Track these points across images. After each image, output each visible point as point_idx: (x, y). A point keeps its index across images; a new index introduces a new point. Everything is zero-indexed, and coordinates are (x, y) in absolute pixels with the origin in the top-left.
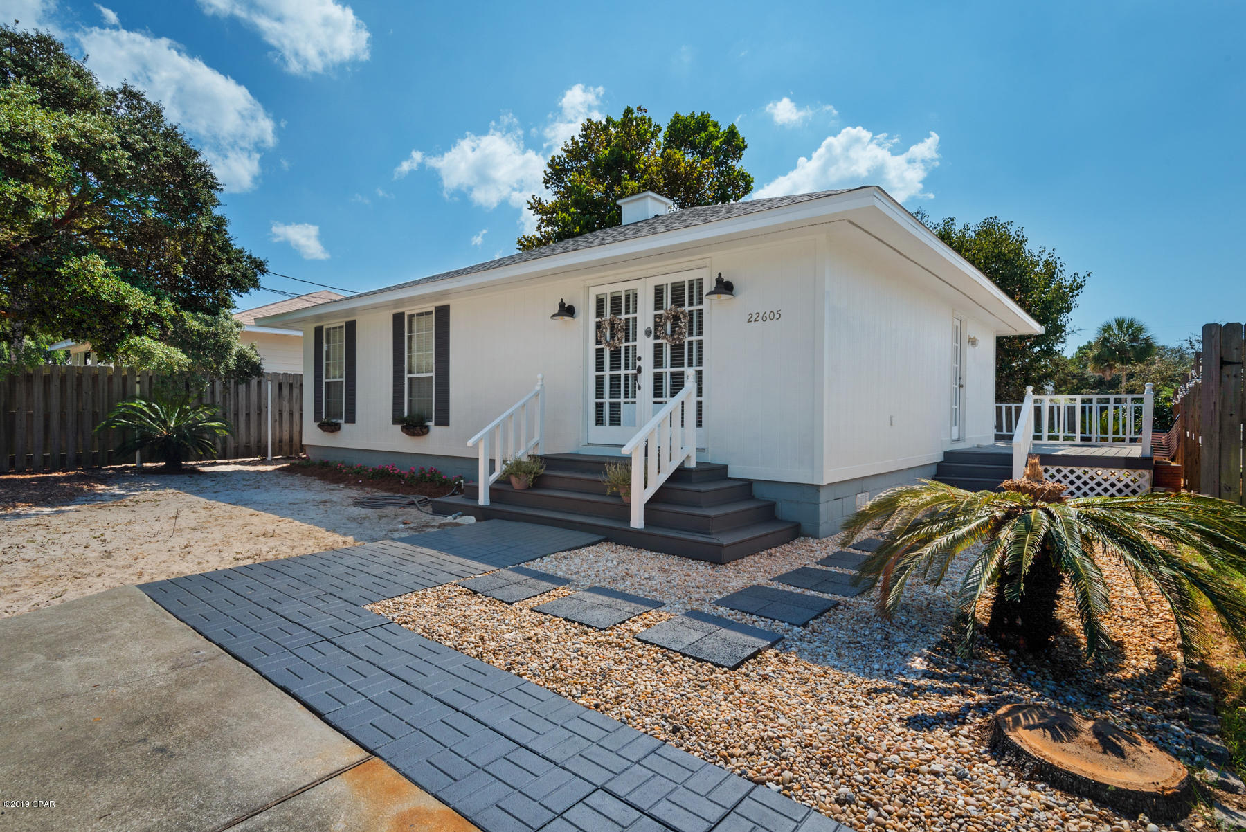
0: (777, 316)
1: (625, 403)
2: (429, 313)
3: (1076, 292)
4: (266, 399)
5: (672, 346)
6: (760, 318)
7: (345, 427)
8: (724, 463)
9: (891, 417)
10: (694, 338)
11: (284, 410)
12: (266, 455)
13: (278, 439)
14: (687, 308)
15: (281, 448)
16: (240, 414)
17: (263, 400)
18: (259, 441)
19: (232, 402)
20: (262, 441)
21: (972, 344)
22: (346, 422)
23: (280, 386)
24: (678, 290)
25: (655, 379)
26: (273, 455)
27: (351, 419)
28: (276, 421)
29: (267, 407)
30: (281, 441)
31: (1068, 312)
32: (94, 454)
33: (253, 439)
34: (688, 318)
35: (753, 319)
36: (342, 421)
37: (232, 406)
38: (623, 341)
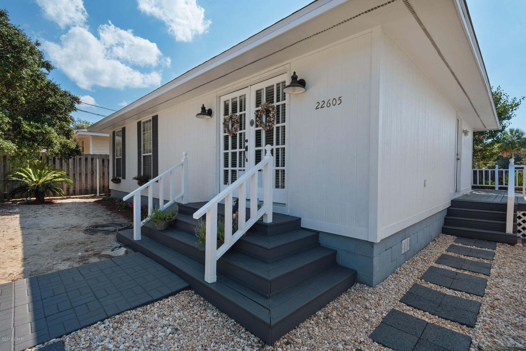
0: (338, 102)
1: (240, 170)
2: (150, 121)
3: (514, 108)
4: (96, 167)
5: (266, 132)
6: (325, 105)
7: (122, 181)
8: (298, 216)
9: (425, 181)
10: (280, 125)
11: (105, 172)
12: (96, 193)
13: (102, 186)
14: (275, 104)
15: (104, 190)
16: (82, 174)
17: (94, 168)
18: (92, 187)
19: (78, 168)
20: (94, 186)
21: (465, 134)
22: (122, 179)
23: (103, 161)
24: (270, 91)
25: (256, 154)
26: (100, 193)
27: (124, 178)
28: (101, 177)
29: (96, 171)
30: (104, 187)
31: (509, 119)
32: (5, 194)
33: (89, 187)
34: (275, 110)
35: (320, 106)
36: (121, 178)
37: (78, 170)
38: (238, 129)
